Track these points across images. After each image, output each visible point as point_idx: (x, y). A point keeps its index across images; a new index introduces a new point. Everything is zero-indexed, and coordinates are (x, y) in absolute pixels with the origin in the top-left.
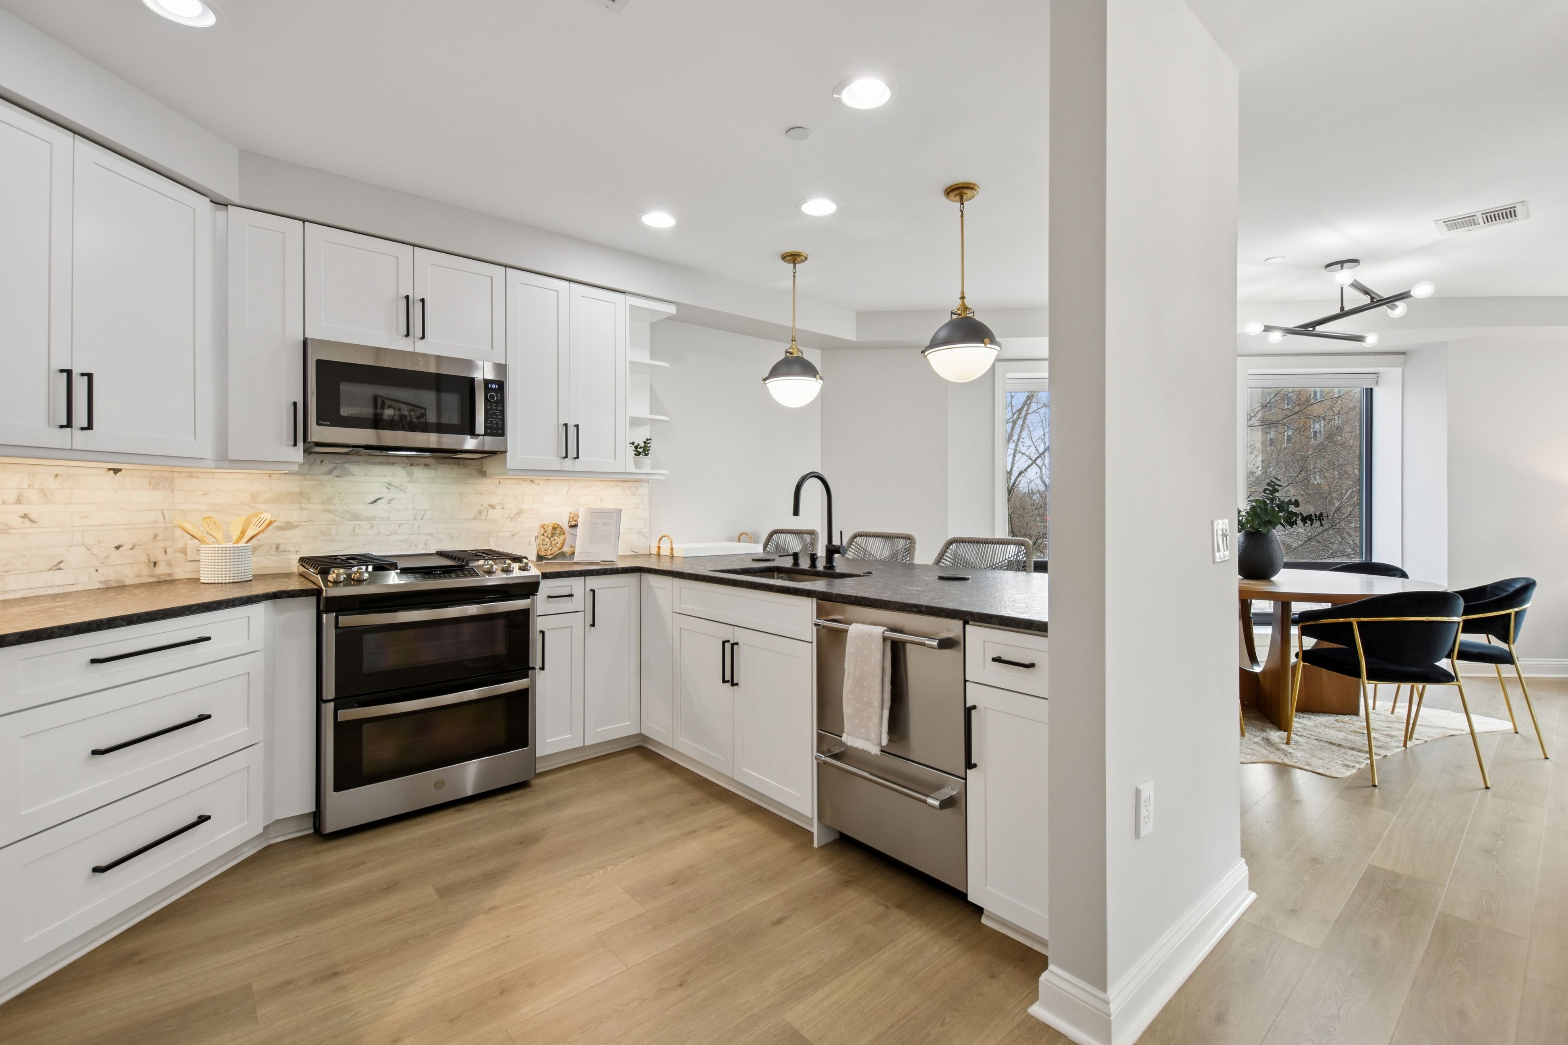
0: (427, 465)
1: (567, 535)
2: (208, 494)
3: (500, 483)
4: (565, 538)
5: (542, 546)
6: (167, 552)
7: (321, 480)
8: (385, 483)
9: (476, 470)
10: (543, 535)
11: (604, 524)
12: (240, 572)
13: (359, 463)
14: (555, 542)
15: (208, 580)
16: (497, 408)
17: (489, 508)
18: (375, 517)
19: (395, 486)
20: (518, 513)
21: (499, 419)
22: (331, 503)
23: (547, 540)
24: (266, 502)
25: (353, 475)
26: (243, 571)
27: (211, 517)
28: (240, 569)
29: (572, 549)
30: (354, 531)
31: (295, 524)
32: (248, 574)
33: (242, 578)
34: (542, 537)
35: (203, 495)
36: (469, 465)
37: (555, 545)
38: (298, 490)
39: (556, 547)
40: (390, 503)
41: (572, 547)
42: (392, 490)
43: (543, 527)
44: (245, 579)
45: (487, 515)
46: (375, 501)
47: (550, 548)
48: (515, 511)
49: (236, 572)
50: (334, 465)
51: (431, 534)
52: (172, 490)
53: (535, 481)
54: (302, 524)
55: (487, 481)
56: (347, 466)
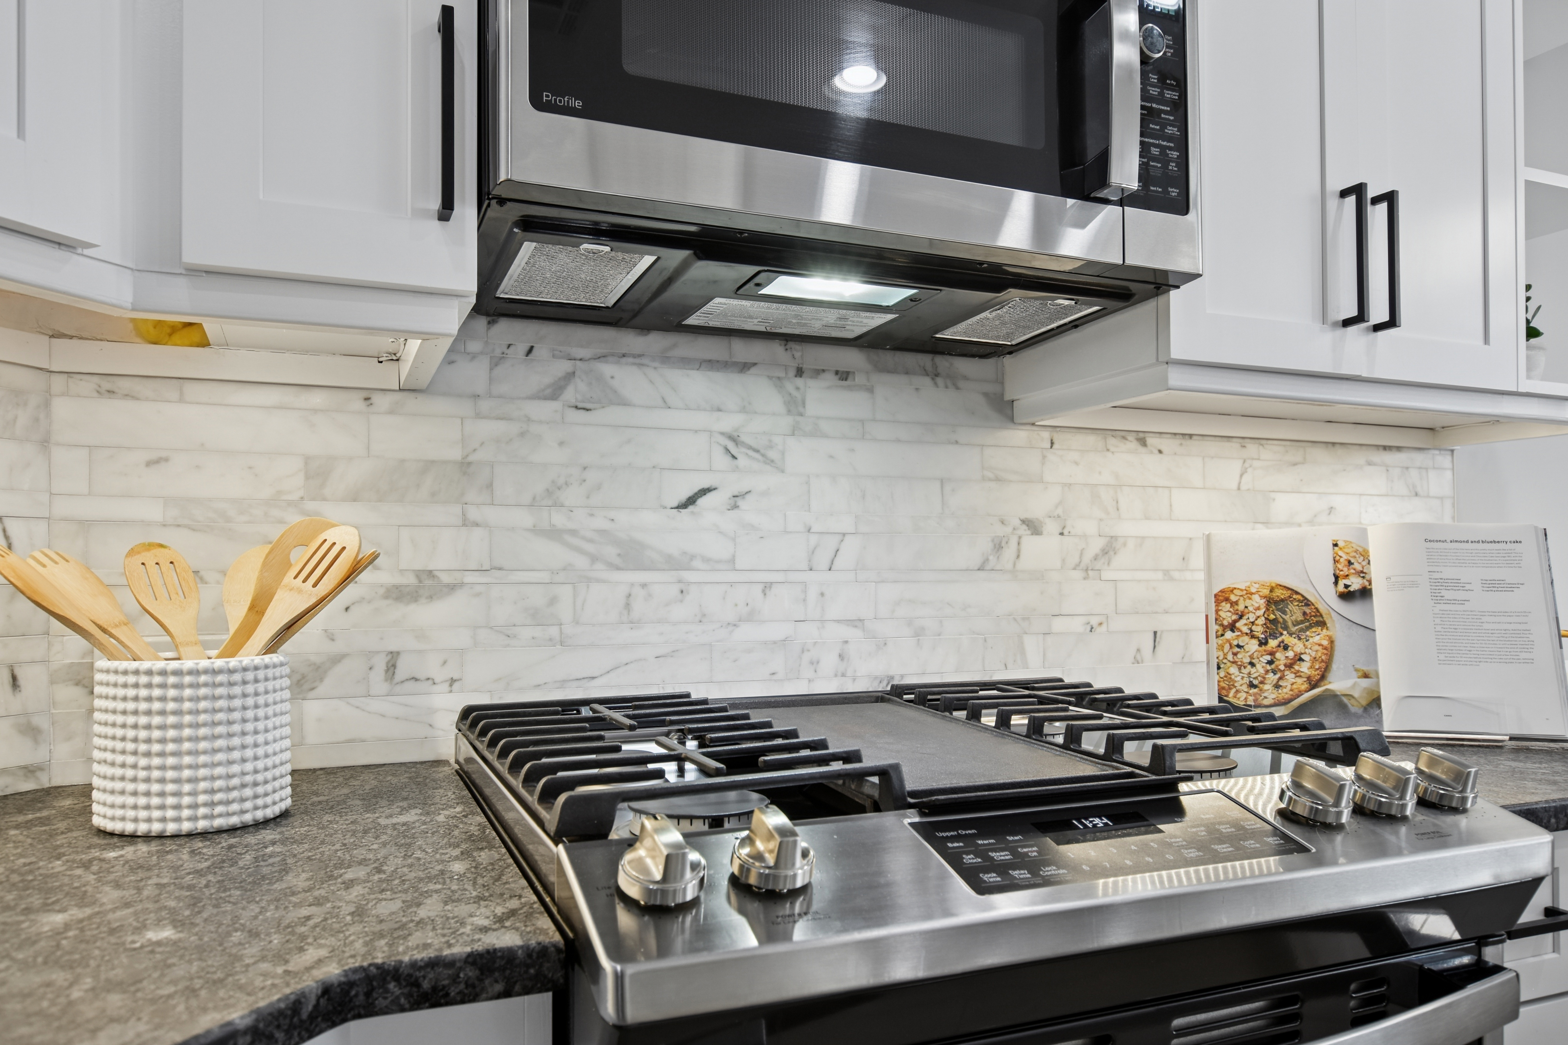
0: (844, 375)
1: (1337, 629)
2: (167, 460)
3: (1052, 443)
4: (1332, 642)
5: (1233, 670)
6: (21, 681)
7: (529, 420)
8: (722, 434)
9: (986, 395)
10: (1232, 627)
11: (1492, 586)
12: (235, 781)
13: (645, 361)
14: (1290, 654)
15: (113, 819)
16: (1161, 94)
17: (1023, 530)
18: (693, 557)
19: (750, 448)
20: (1105, 552)
21: (1170, 138)
22: (558, 505)
23: (1253, 646)
24: (354, 497)
25: (624, 403)
26: (248, 779)
27: (161, 546)
28: (236, 769)
29: (1365, 683)
30: (628, 606)
31: (445, 578)
32: (269, 787)
33: (243, 812)
34: (1229, 635)
35: (149, 464)
36: (966, 378)
37: (1289, 666)
38: (456, 454)
39: (1298, 674)
40: (735, 507)
41: (1366, 676)
42: (742, 461)
43: (1227, 600)
44: (260, 815)
45: (1018, 556)
46: (691, 501)
47: (1272, 678)
48: (1096, 545)
49: (218, 784)
50: (565, 366)
51: (857, 623)
52: (45, 443)
53: (1150, 441)
54: (469, 578)
55: (1018, 436)
56: (607, 369)
